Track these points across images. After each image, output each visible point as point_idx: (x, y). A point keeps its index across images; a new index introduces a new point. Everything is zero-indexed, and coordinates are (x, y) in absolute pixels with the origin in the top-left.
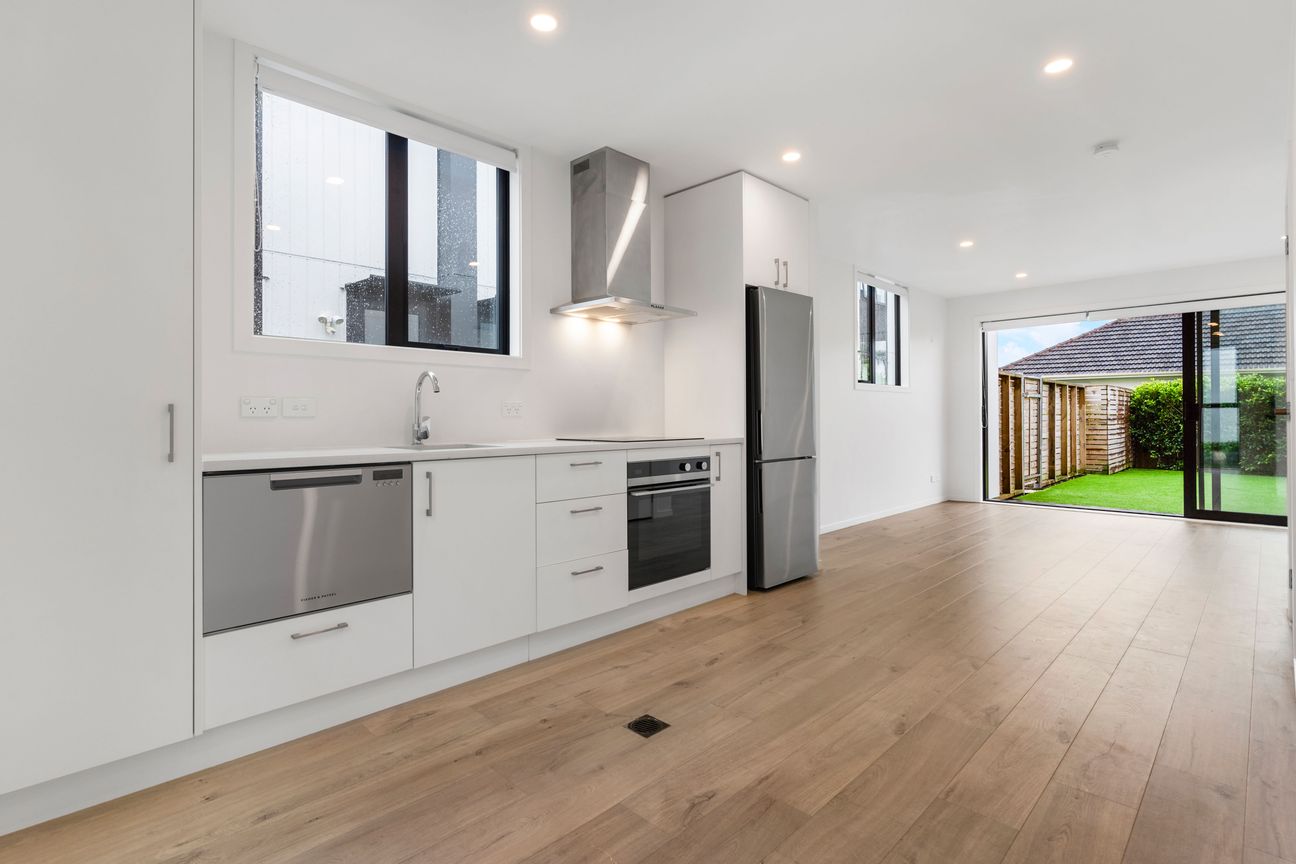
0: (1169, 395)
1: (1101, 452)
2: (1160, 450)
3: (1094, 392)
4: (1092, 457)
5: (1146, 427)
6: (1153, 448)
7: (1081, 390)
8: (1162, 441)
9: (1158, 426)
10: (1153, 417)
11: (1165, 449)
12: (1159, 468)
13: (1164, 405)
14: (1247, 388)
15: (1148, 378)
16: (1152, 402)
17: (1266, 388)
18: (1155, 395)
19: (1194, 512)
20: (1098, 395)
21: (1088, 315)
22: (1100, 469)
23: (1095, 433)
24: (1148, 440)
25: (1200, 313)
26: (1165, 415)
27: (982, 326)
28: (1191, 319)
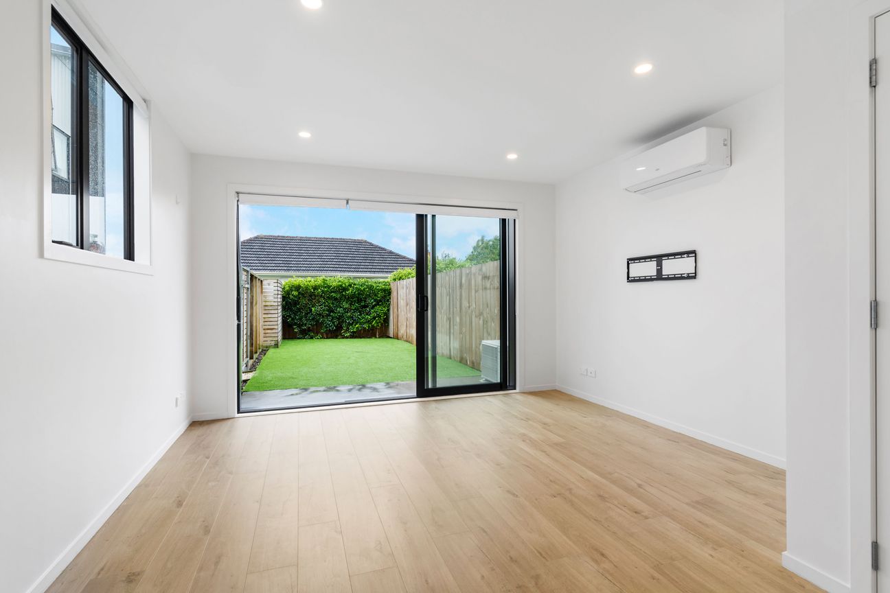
0: (307, 288)
1: (274, 331)
2: (299, 326)
3: (269, 284)
4: (267, 335)
5: (291, 310)
6: (296, 324)
7: (261, 281)
8: (301, 319)
9: (299, 309)
10: (296, 303)
11: (302, 325)
12: (299, 338)
13: (302, 294)
14: (347, 284)
15: (292, 277)
16: (295, 293)
17: (355, 284)
18: (298, 288)
19: (424, 391)
20: (272, 287)
21: (347, 203)
22: (273, 343)
23: (269, 316)
24: (293, 319)
25: (426, 215)
26: (303, 301)
27: (238, 197)
28: (421, 219)
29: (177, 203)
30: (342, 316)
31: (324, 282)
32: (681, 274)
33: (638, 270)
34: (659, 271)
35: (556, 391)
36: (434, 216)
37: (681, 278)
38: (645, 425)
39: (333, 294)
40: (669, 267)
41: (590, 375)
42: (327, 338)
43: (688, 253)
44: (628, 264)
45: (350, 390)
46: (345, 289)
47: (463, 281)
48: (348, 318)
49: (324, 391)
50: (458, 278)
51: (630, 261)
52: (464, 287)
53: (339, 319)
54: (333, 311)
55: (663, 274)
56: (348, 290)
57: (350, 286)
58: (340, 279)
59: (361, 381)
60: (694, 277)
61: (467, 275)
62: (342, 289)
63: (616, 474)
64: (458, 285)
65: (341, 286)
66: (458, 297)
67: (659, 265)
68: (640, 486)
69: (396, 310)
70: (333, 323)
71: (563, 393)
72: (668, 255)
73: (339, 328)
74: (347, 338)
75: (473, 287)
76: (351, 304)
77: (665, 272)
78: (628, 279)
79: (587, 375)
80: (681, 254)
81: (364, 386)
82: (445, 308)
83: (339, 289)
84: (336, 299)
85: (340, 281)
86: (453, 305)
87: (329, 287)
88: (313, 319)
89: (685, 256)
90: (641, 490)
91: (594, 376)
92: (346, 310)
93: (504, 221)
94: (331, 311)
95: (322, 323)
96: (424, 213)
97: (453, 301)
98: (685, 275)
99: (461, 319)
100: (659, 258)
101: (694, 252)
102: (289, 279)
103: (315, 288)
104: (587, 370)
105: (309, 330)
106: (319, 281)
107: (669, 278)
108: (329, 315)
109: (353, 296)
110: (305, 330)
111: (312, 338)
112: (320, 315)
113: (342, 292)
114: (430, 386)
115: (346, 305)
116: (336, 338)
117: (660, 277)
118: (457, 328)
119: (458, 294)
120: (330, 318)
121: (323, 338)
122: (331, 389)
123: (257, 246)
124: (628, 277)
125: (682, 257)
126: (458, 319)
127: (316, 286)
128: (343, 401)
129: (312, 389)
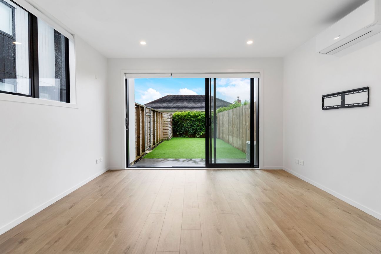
0: (182, 116)
1: (167, 134)
2: (179, 132)
3: (165, 114)
4: (164, 135)
5: (176, 125)
6: (178, 131)
7: (162, 114)
8: (180, 129)
9: (179, 125)
10: (178, 122)
11: (180, 131)
12: (179, 137)
13: (180, 119)
14: (198, 114)
15: (177, 112)
16: (177, 118)
17: (201, 114)
18: (178, 116)
19: (209, 165)
20: (166, 115)
21: (171, 75)
22: (166, 139)
23: (165, 127)
24: (177, 129)
25: (211, 79)
26: (181, 122)
27: (125, 75)
28: (208, 81)
29: (96, 79)
30: (196, 128)
31: (189, 114)
32: (358, 104)
33: (329, 102)
34: (343, 102)
35: (282, 171)
36: (215, 79)
37: (358, 106)
38: (331, 198)
39: (192, 119)
40: (350, 99)
41: (301, 163)
42: (190, 137)
43: (363, 89)
44: (323, 99)
45: (184, 161)
46: (197, 117)
47: (243, 112)
48: (199, 129)
49: (174, 160)
50: (241, 110)
51: (324, 97)
52: (243, 115)
53: (195, 129)
54: (192, 126)
55: (345, 104)
56: (198, 117)
57: (199, 115)
58: (196, 112)
59: (191, 157)
60: (368, 105)
61: (245, 109)
62: (196, 116)
63: (293, 230)
64: (241, 114)
65: (196, 115)
66: (241, 120)
67: (343, 98)
68: (306, 242)
69: (219, 126)
70: (193, 131)
71: (286, 172)
72: (349, 92)
73: (195, 133)
74: (198, 137)
75: (247, 115)
76: (200, 123)
77: (347, 102)
78: (323, 108)
79: (299, 163)
80: (358, 90)
81: (191, 159)
82: (236, 125)
83: (195, 117)
84: (193, 121)
85: (195, 113)
86: (239, 124)
87: (191, 115)
88: (185, 129)
89: (361, 91)
90: (305, 246)
91: (302, 164)
92: (198, 126)
93: (252, 80)
94: (191, 126)
95: (188, 131)
96: (209, 77)
97: (239, 122)
98: (361, 104)
99: (242, 131)
100: (343, 94)
101: (367, 88)
102: (176, 112)
103: (185, 116)
104: (299, 160)
105: (183, 134)
106: (187, 113)
107: (349, 107)
108: (191, 128)
109: (200, 120)
110: (182, 133)
111: (184, 137)
112: (187, 127)
113: (196, 118)
114: (213, 162)
115: (197, 123)
116: (194, 137)
117: (343, 106)
118: (241, 134)
119: (241, 118)
120: (191, 129)
121: (189, 137)
122: (177, 160)
123: (167, 99)
124: (323, 106)
125: (358, 92)
126: (241, 130)
127: (185, 115)
128: (171, 166)
129: (170, 159)
